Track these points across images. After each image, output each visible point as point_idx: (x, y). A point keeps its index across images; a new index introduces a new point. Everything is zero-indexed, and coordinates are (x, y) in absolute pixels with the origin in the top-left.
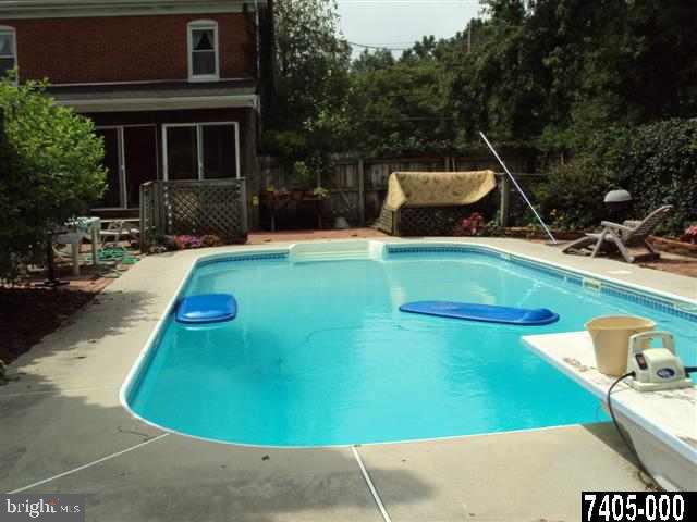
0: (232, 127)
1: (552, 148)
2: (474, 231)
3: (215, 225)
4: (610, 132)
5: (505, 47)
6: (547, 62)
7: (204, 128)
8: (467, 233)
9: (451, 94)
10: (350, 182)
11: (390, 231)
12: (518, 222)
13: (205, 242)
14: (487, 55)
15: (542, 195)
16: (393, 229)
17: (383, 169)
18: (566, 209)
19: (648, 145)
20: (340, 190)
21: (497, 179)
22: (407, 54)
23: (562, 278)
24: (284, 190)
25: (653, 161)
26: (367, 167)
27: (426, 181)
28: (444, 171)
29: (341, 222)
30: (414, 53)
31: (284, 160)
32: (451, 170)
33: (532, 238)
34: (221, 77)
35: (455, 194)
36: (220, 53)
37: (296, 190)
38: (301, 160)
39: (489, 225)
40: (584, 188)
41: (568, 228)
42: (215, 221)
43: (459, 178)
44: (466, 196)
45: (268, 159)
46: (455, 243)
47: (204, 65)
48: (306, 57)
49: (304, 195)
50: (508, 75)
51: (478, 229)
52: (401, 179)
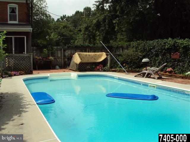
0: (24, 37)
1: (118, 46)
2: (101, 70)
3: (22, 68)
4: (138, 42)
5: (102, 18)
6: (114, 22)
7: (15, 37)
8: (98, 70)
9: (84, 30)
10: (59, 55)
11: (75, 70)
12: (113, 67)
13: (20, 74)
14: (97, 19)
15: (121, 60)
16: (76, 69)
17: (69, 51)
18: (128, 64)
19: (151, 46)
20: (56, 58)
21: (107, 55)
22: (58, 19)
23: (140, 84)
24: (40, 57)
25: (152, 51)
26: (64, 51)
27: (86, 55)
28: (86, 52)
29: (57, 67)
30: (60, 19)
31: (40, 48)
32: (89, 52)
33: (118, 72)
34: (19, 22)
35: (95, 59)
36: (18, 15)
37: (44, 57)
38: (45, 48)
39: (105, 68)
40: (133, 58)
41: (129, 69)
42: (23, 67)
43: (95, 54)
44: (98, 59)
45: (35, 48)
46: (95, 73)
47: (13, 18)
48: (38, 18)
49: (47, 59)
50: (103, 25)
51: (102, 69)
52: (79, 55)
